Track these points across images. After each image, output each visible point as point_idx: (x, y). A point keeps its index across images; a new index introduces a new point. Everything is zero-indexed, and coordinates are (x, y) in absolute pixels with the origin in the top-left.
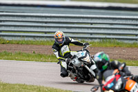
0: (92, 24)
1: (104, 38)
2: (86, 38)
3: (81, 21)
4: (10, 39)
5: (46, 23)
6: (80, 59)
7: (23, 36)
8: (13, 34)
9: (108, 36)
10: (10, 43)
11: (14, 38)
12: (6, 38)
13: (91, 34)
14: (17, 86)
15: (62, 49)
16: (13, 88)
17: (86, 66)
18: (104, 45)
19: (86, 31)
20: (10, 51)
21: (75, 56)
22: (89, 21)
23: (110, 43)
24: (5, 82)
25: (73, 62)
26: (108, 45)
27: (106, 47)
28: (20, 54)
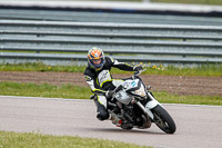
0: (185, 39)
1: (205, 63)
2: (176, 62)
3: (168, 34)
4: (53, 63)
5: (112, 37)
6: (129, 92)
7: (75, 59)
8: (57, 55)
9: (211, 60)
10: (53, 69)
11: (59, 62)
12: (46, 62)
13: (184, 55)
14: (66, 140)
15: (100, 76)
16: (58, 143)
17: (139, 103)
18: (204, 73)
19: (176, 50)
20: (54, 84)
21: (121, 88)
22: (181, 35)
23: (214, 69)
24: (45, 133)
25: (117, 96)
26: (211, 73)
27: (208, 77)
28: (69, 87)
